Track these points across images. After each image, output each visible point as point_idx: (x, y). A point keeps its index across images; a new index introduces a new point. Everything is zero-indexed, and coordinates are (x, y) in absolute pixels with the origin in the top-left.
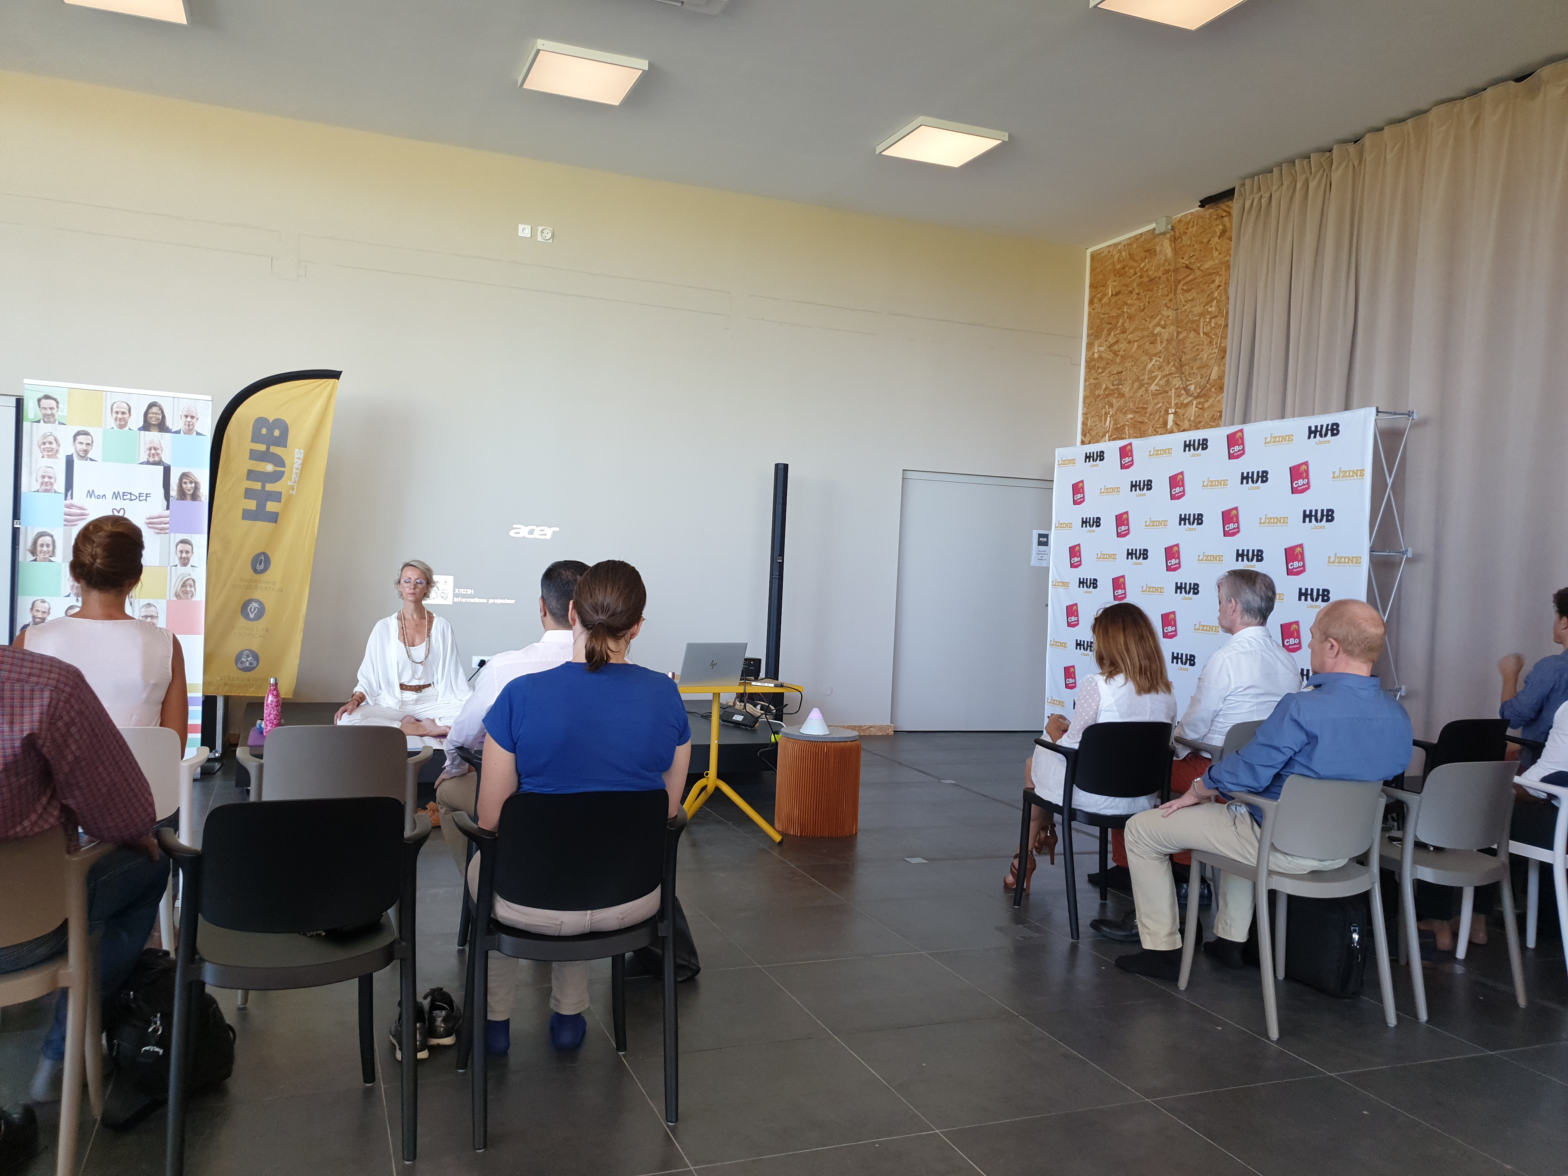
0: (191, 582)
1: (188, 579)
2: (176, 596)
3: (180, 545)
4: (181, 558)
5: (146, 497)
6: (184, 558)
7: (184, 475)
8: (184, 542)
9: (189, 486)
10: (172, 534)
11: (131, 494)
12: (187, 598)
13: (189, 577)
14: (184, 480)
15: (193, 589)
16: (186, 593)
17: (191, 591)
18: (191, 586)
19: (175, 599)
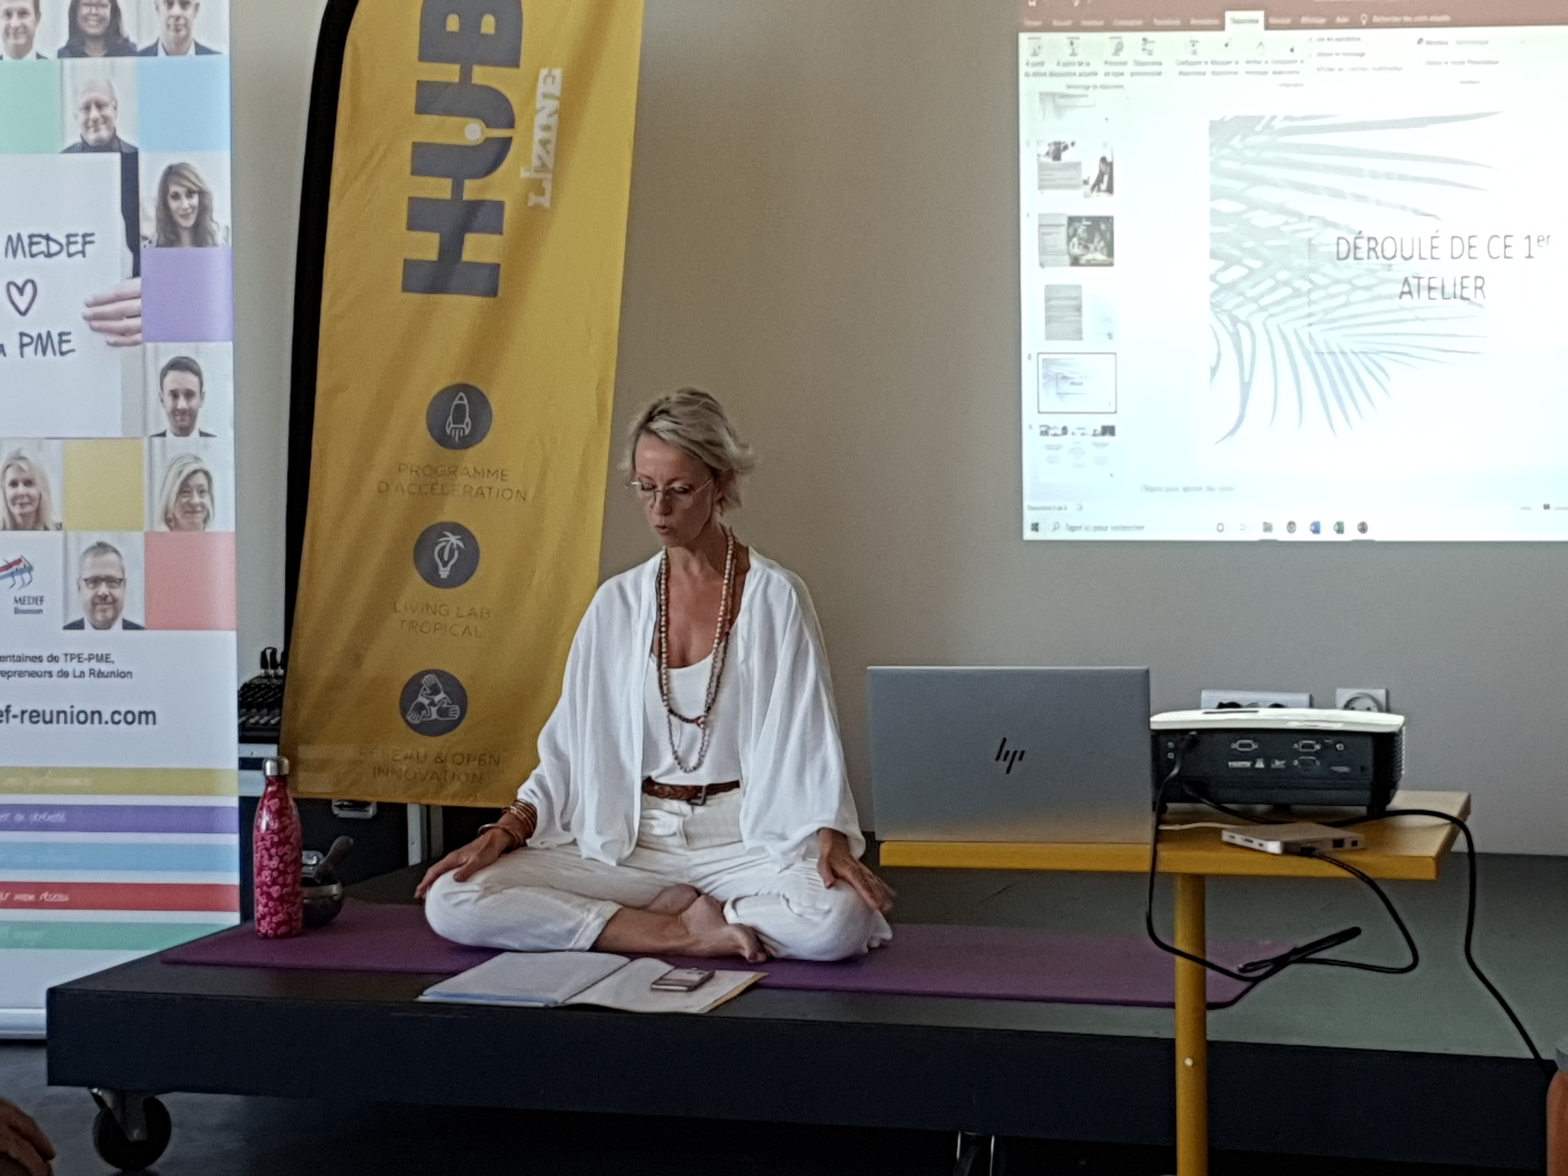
0: (200, 479)
1: (195, 472)
2: (168, 521)
3: (172, 375)
4: (175, 412)
5: (85, 243)
6: (183, 412)
7: (173, 173)
8: (181, 365)
9: (186, 203)
10: (150, 346)
11: (48, 238)
12: (193, 526)
13: (195, 466)
14: (173, 189)
15: (206, 500)
16: (191, 510)
17: (203, 505)
18: (201, 492)
19: (164, 528)
